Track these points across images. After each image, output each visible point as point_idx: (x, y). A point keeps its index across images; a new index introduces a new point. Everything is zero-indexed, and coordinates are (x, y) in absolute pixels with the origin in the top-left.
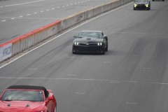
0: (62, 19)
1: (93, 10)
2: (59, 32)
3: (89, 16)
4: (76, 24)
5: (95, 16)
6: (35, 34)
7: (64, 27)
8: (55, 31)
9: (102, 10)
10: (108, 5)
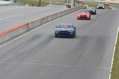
0: (30, 21)
1: (52, 15)
2: (28, 31)
3: (49, 20)
4: (40, 25)
5: (53, 20)
6: (10, 31)
7: (31, 27)
8: (25, 30)
9: (59, 15)
10: (63, 12)
